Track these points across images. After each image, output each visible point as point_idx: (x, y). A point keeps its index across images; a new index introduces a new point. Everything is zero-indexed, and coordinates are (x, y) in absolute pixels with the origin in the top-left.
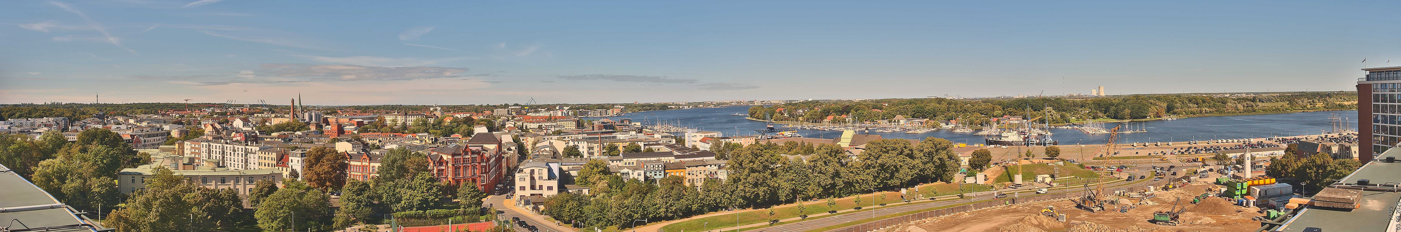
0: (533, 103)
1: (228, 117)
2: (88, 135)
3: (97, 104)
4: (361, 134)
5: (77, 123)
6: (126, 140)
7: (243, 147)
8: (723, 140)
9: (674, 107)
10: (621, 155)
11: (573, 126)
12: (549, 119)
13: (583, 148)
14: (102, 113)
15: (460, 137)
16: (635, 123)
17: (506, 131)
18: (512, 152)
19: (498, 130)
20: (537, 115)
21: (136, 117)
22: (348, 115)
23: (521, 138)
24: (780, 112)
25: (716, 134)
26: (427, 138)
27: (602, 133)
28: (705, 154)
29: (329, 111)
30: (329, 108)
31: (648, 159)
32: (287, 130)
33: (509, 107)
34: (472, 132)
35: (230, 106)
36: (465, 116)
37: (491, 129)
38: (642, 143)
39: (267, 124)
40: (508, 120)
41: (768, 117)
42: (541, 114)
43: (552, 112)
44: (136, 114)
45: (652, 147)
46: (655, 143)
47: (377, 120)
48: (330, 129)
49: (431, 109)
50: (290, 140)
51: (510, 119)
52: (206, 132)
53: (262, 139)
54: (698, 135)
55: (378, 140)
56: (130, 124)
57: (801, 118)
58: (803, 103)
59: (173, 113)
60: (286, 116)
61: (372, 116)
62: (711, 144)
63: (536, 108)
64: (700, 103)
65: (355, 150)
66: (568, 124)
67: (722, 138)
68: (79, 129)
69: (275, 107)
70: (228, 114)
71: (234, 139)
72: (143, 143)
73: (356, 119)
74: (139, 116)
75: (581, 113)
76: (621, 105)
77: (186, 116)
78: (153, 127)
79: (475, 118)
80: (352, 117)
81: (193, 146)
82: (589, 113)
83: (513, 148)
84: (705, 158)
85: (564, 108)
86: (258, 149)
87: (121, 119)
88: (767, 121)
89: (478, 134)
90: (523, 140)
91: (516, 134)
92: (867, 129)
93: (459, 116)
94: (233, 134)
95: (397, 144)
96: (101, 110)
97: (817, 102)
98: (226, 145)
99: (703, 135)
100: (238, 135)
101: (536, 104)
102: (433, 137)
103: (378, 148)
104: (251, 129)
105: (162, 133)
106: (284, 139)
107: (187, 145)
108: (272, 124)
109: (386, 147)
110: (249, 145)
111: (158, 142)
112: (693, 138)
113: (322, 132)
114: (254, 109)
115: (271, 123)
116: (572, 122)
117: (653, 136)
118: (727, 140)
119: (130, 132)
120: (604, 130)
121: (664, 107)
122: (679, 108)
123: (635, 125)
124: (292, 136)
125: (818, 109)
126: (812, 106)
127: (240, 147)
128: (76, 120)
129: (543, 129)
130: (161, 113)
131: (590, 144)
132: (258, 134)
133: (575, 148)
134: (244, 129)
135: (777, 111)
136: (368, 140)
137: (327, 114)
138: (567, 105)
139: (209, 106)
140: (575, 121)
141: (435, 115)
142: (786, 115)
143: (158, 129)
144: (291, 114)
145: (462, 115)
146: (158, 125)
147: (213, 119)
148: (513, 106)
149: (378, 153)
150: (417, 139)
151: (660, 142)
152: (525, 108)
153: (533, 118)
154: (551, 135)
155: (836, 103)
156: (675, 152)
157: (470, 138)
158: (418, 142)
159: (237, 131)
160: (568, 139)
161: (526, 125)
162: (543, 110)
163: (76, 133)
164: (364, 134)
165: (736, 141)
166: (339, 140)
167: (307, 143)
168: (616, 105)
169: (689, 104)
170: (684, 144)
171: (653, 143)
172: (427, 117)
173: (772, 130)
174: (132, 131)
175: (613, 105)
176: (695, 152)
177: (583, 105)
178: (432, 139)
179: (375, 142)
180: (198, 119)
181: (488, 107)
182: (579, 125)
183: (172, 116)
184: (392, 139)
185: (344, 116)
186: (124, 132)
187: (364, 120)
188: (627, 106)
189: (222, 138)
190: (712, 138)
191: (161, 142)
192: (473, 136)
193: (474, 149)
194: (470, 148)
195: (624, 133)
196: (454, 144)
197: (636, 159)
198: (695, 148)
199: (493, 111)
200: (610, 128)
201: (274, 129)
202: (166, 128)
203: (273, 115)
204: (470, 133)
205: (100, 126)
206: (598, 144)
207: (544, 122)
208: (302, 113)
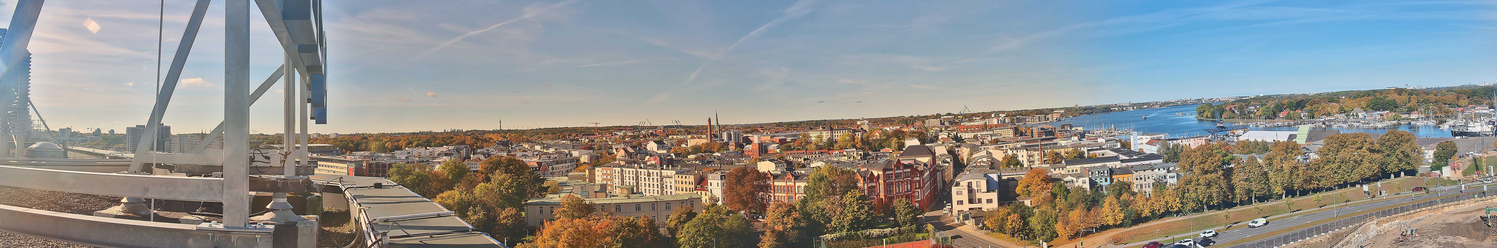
0: (967, 112)
1: (641, 140)
2: (491, 163)
3: (501, 130)
4: (785, 153)
5: (479, 151)
6: (533, 168)
7: (658, 171)
8: (1171, 142)
9: (1117, 109)
10: (1063, 162)
11: (1011, 133)
12: (985, 127)
13: (1023, 157)
14: (505, 140)
15: (890, 151)
16: (1077, 128)
17: (939, 142)
18: (947, 165)
19: (932, 141)
20: (972, 124)
21: (542, 143)
22: (769, 133)
23: (956, 149)
24: (1231, 109)
25: (1163, 136)
26: (855, 153)
27: (1042, 140)
28: (1152, 157)
29: (748, 130)
30: (748, 126)
31: (1093, 165)
32: (705, 152)
33: (942, 117)
34: (903, 145)
35: (643, 128)
36: (894, 128)
37: (923, 141)
38: (1085, 148)
39: (683, 146)
40: (941, 131)
41: (1217, 114)
42: (976, 124)
43: (987, 120)
44: (542, 140)
45: (1096, 152)
46: (1098, 147)
47: (801, 137)
48: (750, 148)
49: (859, 123)
50: (709, 162)
51: (943, 129)
52: (617, 157)
53: (678, 161)
54: (1144, 137)
55: (802, 158)
56: (536, 151)
57: (1252, 115)
58: (1254, 99)
59: (582, 138)
60: (703, 136)
61: (795, 133)
62: (1158, 146)
63: (970, 117)
64: (1144, 104)
65: (778, 170)
66: (1005, 132)
67: (1169, 140)
68: (482, 157)
69: (691, 127)
70: (641, 136)
71: (648, 163)
72: (551, 171)
73: (778, 136)
74: (547, 142)
75: (1019, 120)
76: (1060, 109)
77: (596, 140)
78: (561, 153)
79: (905, 130)
80: (774, 135)
81: (605, 172)
82: (1027, 120)
83: (948, 160)
84: (1153, 162)
85: (1000, 115)
86: (674, 172)
87: (526, 146)
88: (1216, 119)
89: (910, 147)
90: (958, 151)
91: (951, 145)
92: (1324, 123)
93: (888, 129)
94: (646, 159)
95: (824, 162)
96: (504, 137)
97: (1270, 96)
98: (639, 170)
99: (1149, 137)
100: (652, 158)
101: (970, 113)
102: (862, 153)
103: (804, 166)
104: (665, 152)
105: (571, 160)
106: (702, 161)
107: (598, 171)
108: (689, 146)
109: (812, 165)
110: (665, 168)
111: (566, 169)
112: (1140, 142)
113: (743, 152)
114: (669, 130)
115: (687, 145)
116: (1009, 130)
117: (1096, 140)
118: (1175, 142)
119: (536, 159)
120: (1044, 137)
121: (1107, 109)
122: (1123, 110)
123: (1077, 130)
124: (711, 158)
125: (1272, 105)
126: (1264, 102)
127: (655, 171)
128: (478, 147)
129: (979, 138)
130: (569, 138)
131: (1029, 152)
132: (674, 157)
133: (1014, 157)
134: (659, 152)
135: (1227, 108)
136: (792, 159)
137: (747, 132)
138: (1003, 112)
139: (620, 128)
140: (1013, 129)
141: (862, 129)
142: (1236, 112)
143: (567, 155)
144: (709, 134)
145: (891, 127)
146: (567, 151)
147: (625, 143)
148: (946, 116)
149: (803, 172)
150: (845, 156)
151: (1104, 147)
152: (959, 117)
153: (967, 127)
154: (987, 145)
155: (1290, 97)
156: (1120, 156)
157: (902, 152)
158: (846, 158)
159: (651, 154)
160: (1006, 148)
161: (961, 136)
162: (978, 118)
163: (478, 163)
164: (788, 152)
165: (1185, 142)
166: (760, 160)
167: (727, 164)
168: (1056, 109)
169: (1133, 105)
170: (1130, 148)
171: (1096, 148)
172: (855, 131)
173: (1222, 128)
174: (539, 158)
175: (1052, 110)
176: (1142, 156)
177: (1020, 111)
178: (861, 154)
179: (799, 160)
180: (609, 143)
181: (919, 118)
182: (1017, 131)
183: (582, 141)
184: (817, 156)
185: (765, 133)
186: (529, 160)
187: (788, 137)
188: (1068, 110)
189: (635, 162)
190: (1159, 140)
191: (568, 169)
192: (904, 149)
193: (906, 163)
194: (902, 162)
195: (1065, 139)
196: (885, 159)
197: (1080, 166)
198: (1141, 152)
199: (924, 122)
200: (1050, 134)
201: (690, 151)
202: (575, 154)
203: (689, 136)
204: (901, 146)
205: (505, 154)
206: (1038, 152)
207: (979, 131)
208: (719, 133)
